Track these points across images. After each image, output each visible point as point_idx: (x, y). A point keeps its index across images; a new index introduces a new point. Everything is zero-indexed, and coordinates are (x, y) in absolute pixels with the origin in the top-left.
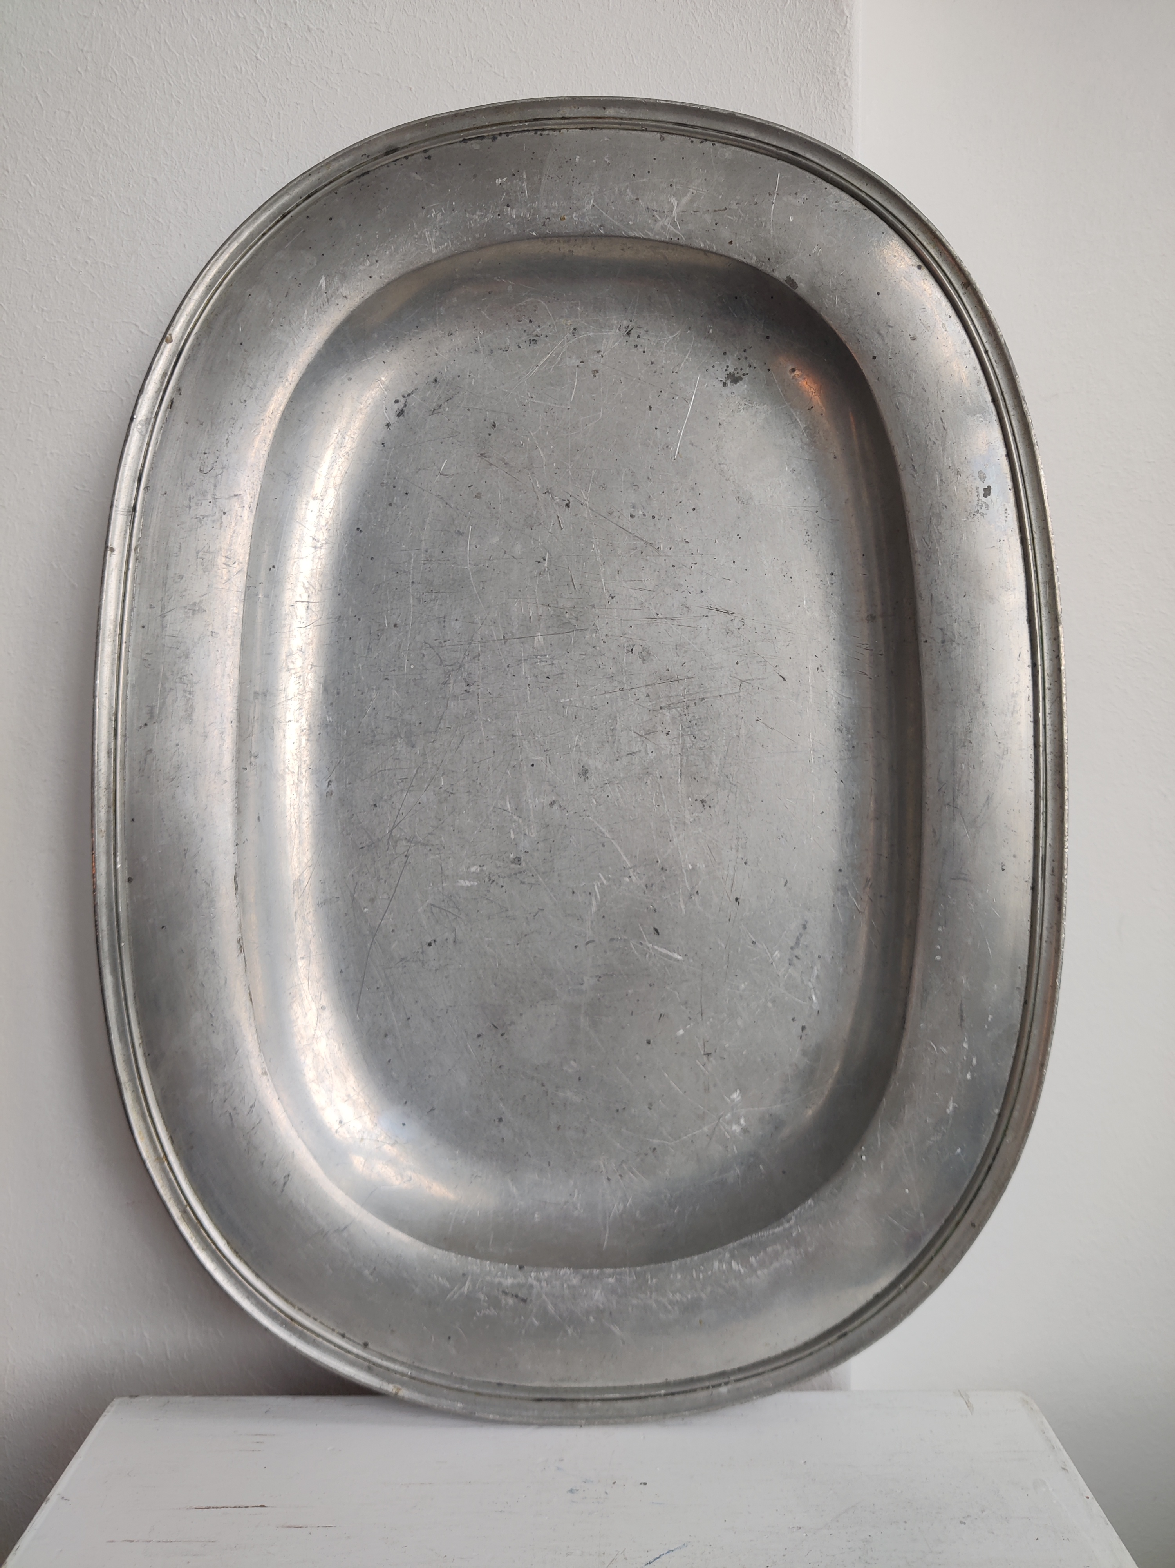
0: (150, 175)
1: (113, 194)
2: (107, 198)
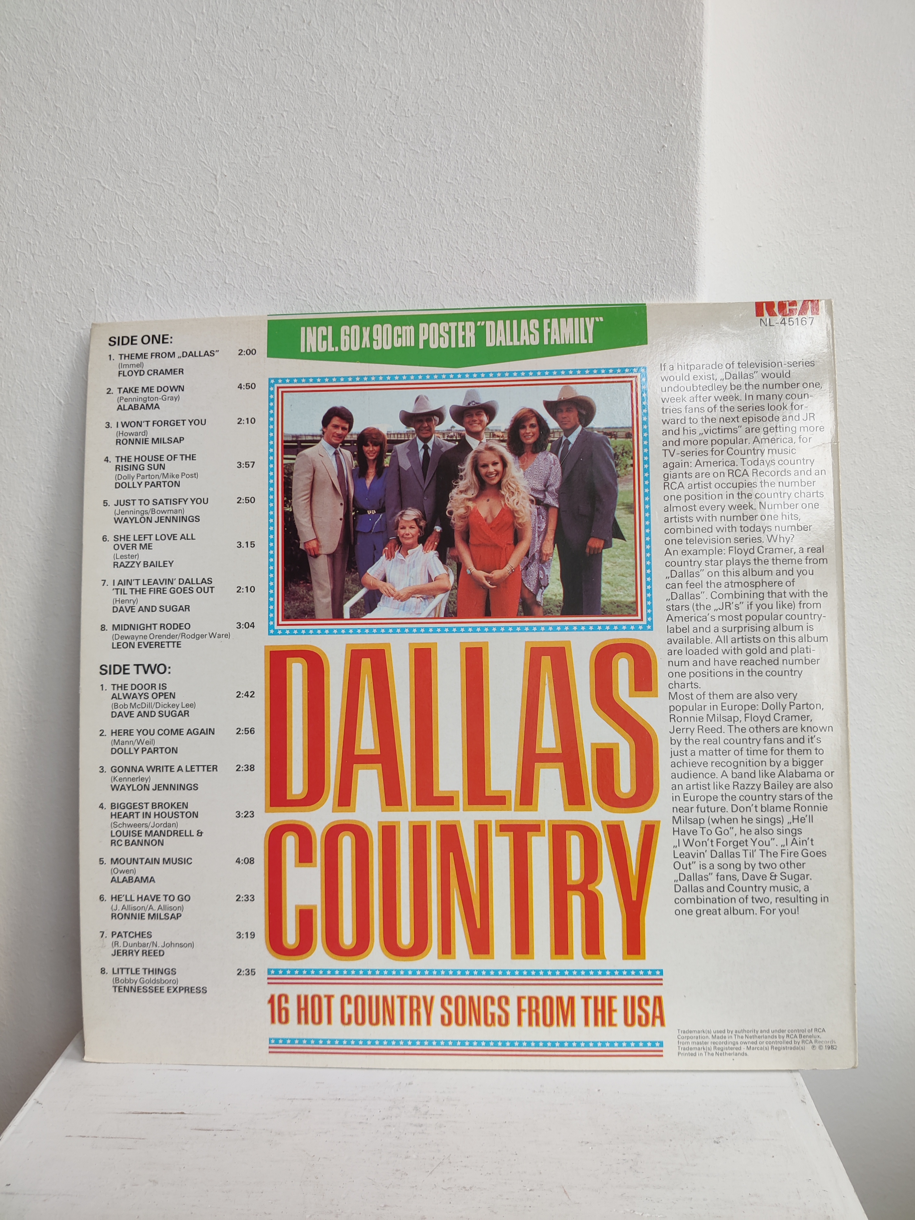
0: (102, 48)
1: (74, 67)
2: (69, 71)
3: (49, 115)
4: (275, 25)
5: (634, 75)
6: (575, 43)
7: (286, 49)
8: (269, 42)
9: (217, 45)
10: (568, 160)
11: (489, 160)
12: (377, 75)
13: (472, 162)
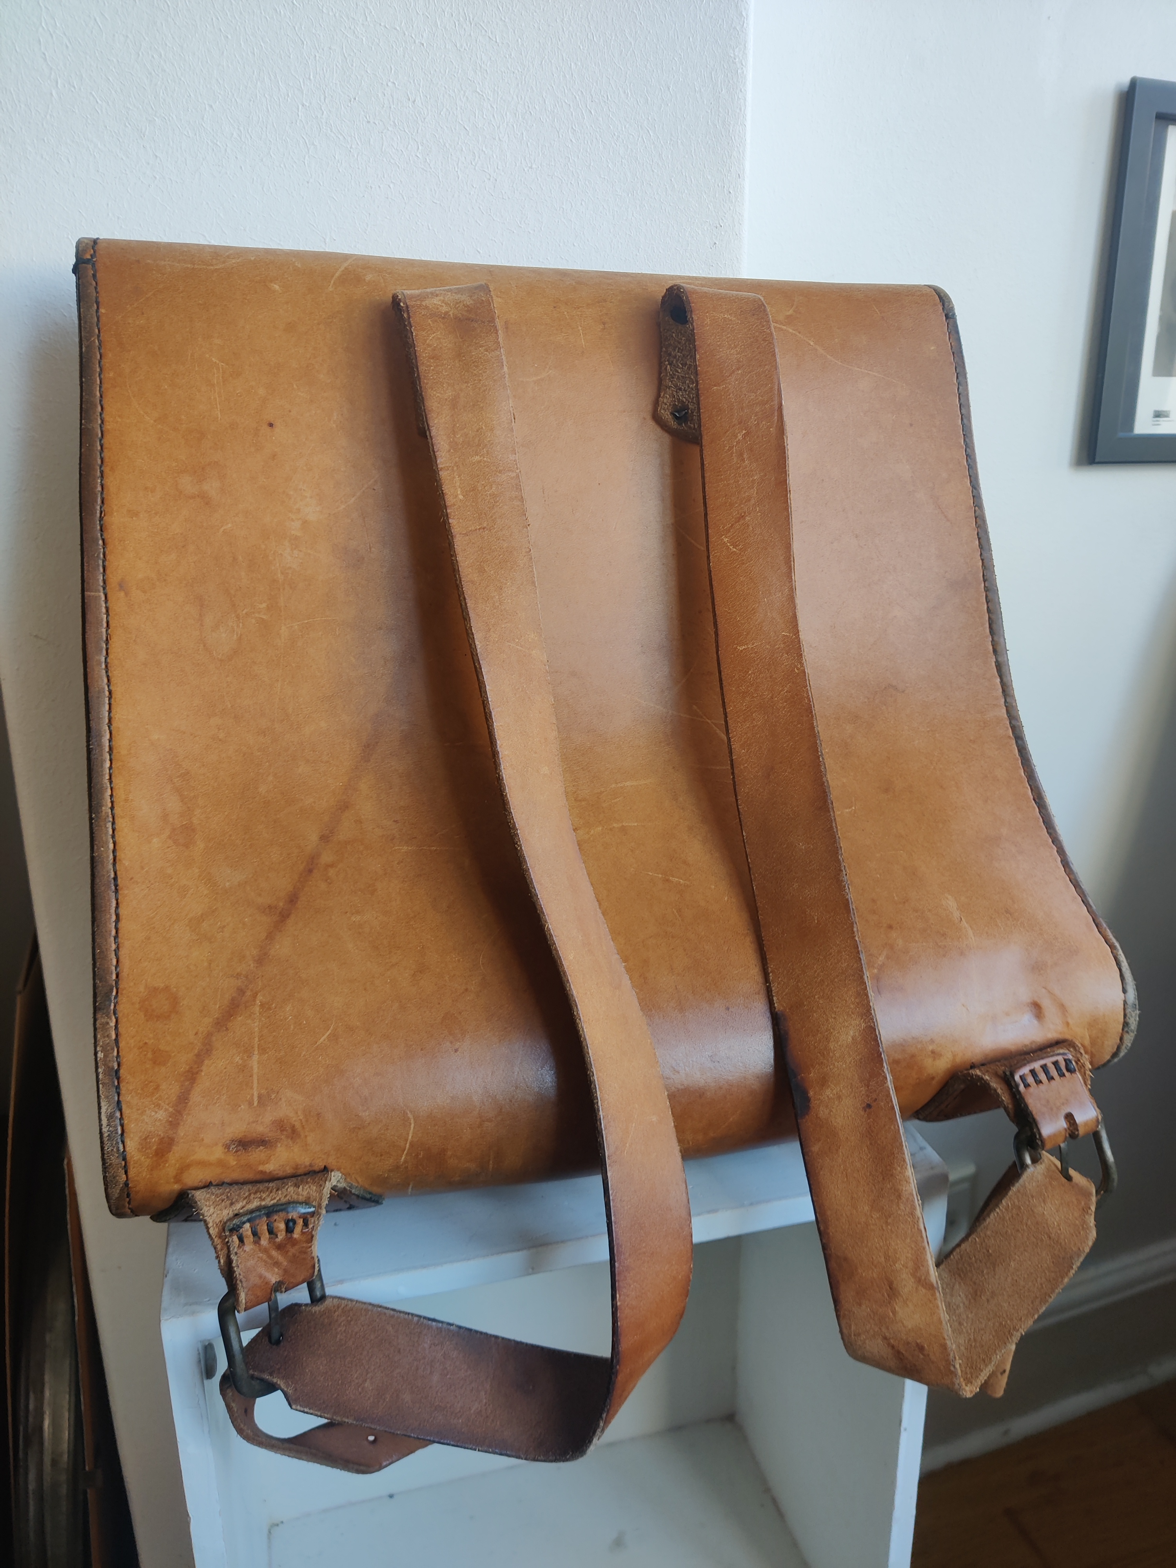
3: (148, 164)
4: (382, 99)
5: (693, 180)
6: (646, 147)
7: (392, 123)
8: (375, 114)
9: (325, 112)
10: (640, 249)
11: (575, 244)
12: (477, 157)
13: (561, 245)
